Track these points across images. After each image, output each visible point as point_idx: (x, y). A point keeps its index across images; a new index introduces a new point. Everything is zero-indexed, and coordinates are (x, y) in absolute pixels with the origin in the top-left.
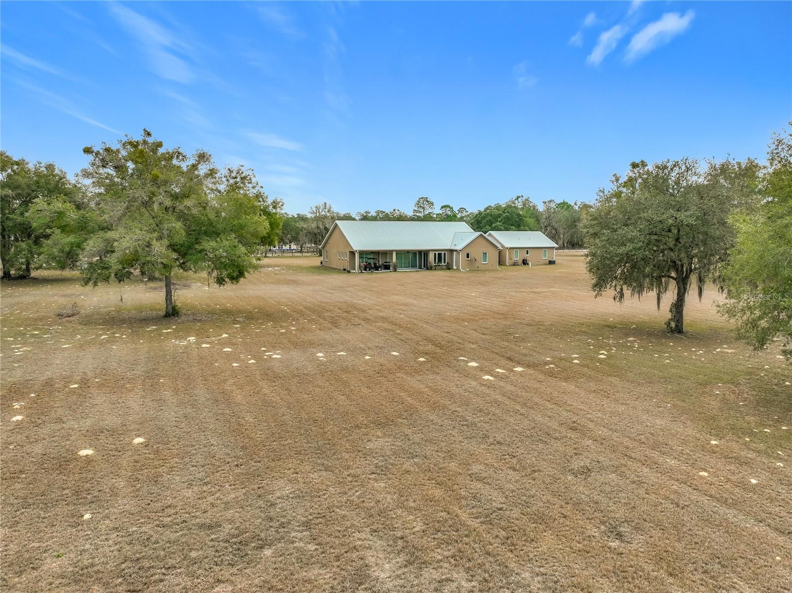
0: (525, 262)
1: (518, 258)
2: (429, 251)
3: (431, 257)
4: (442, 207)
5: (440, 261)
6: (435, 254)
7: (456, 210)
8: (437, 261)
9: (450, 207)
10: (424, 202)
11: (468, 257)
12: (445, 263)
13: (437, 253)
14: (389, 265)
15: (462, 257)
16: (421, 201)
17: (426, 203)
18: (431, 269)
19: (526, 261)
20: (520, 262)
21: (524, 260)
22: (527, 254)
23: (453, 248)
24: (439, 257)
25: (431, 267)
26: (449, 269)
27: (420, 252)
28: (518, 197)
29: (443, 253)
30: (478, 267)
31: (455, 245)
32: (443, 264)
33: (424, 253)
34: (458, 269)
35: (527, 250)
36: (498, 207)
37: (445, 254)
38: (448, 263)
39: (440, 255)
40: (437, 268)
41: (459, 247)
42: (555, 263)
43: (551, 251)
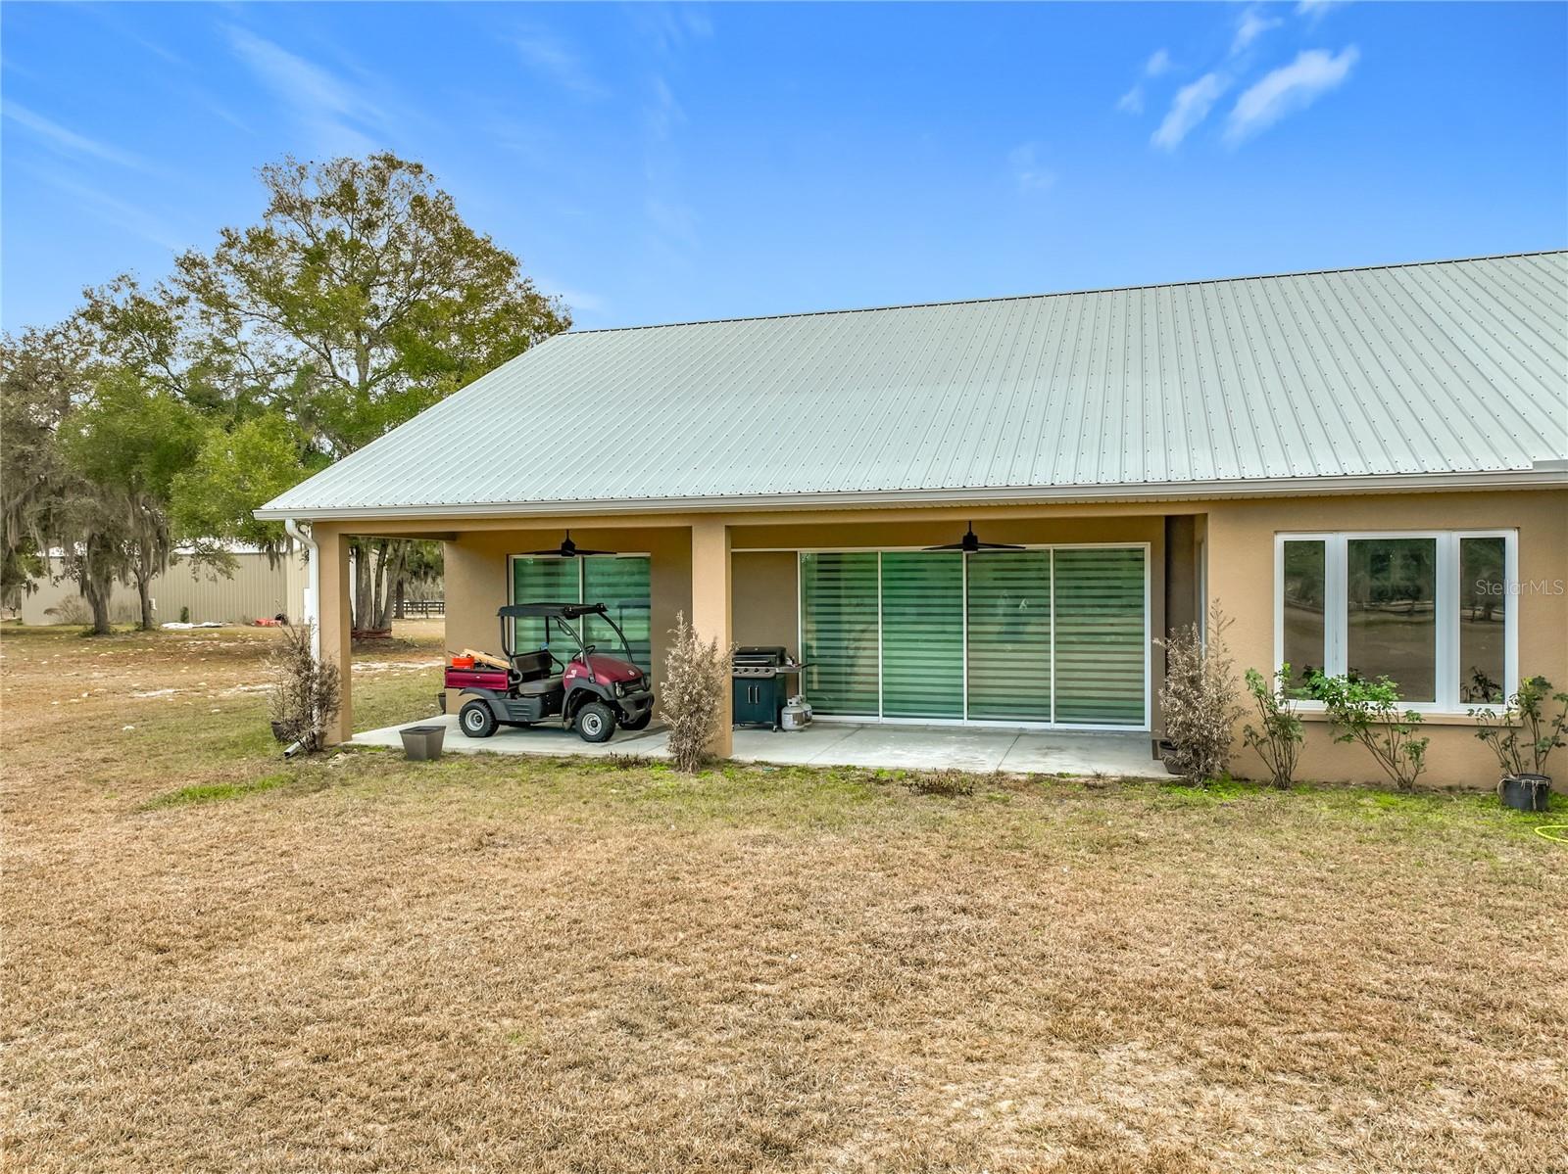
6: (1304, 567)
8: (1336, 665)
12: (1482, 684)
13: (1336, 545)
29: (1448, 545)
32: (1447, 703)
37: (1483, 559)
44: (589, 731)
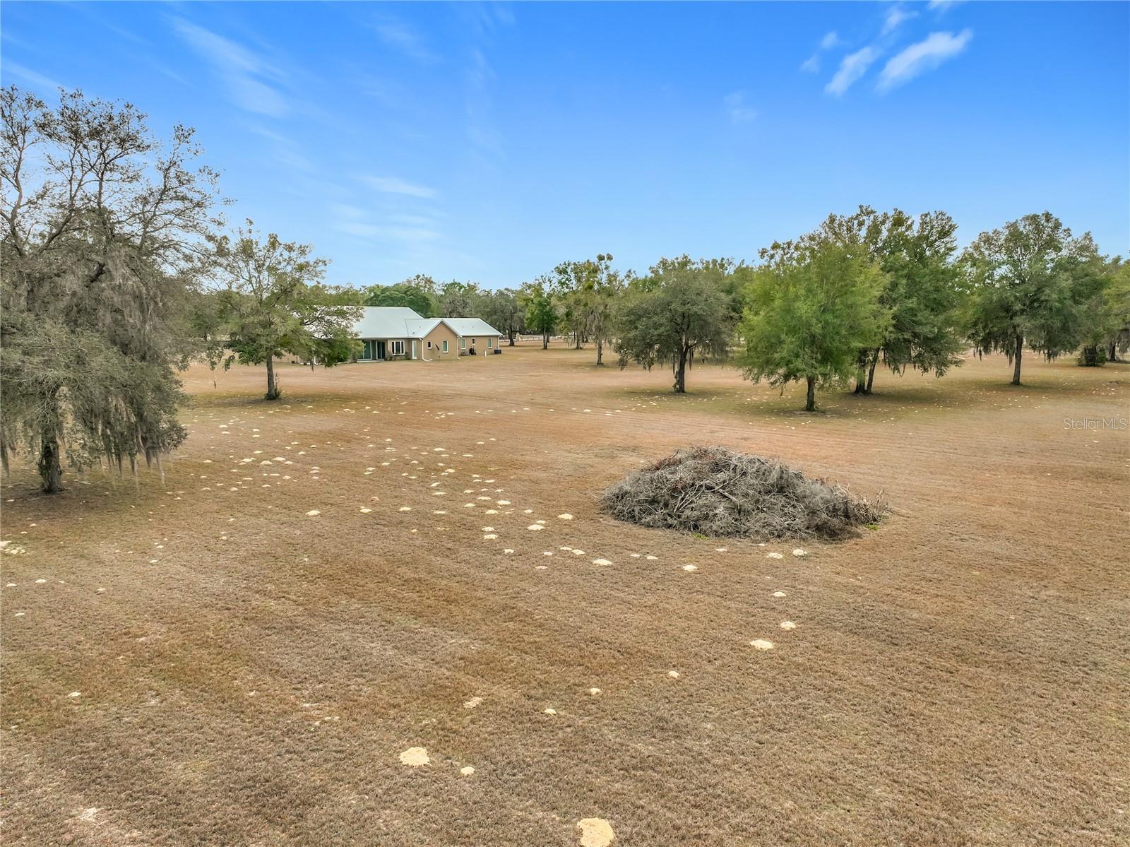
0: (472, 352)
2: (386, 340)
3: (388, 346)
5: (398, 350)
6: (392, 342)
8: (395, 351)
11: (429, 346)
12: (403, 353)
13: (395, 342)
15: (424, 345)
18: (391, 360)
19: (473, 350)
21: (471, 349)
23: (412, 335)
24: (398, 348)
25: (390, 358)
27: (373, 341)
29: (401, 342)
30: (440, 356)
31: (414, 332)
33: (379, 343)
34: (419, 359)
37: (403, 342)
38: (406, 353)
39: (397, 344)
41: (421, 335)
42: (499, 353)
43: (495, 339)
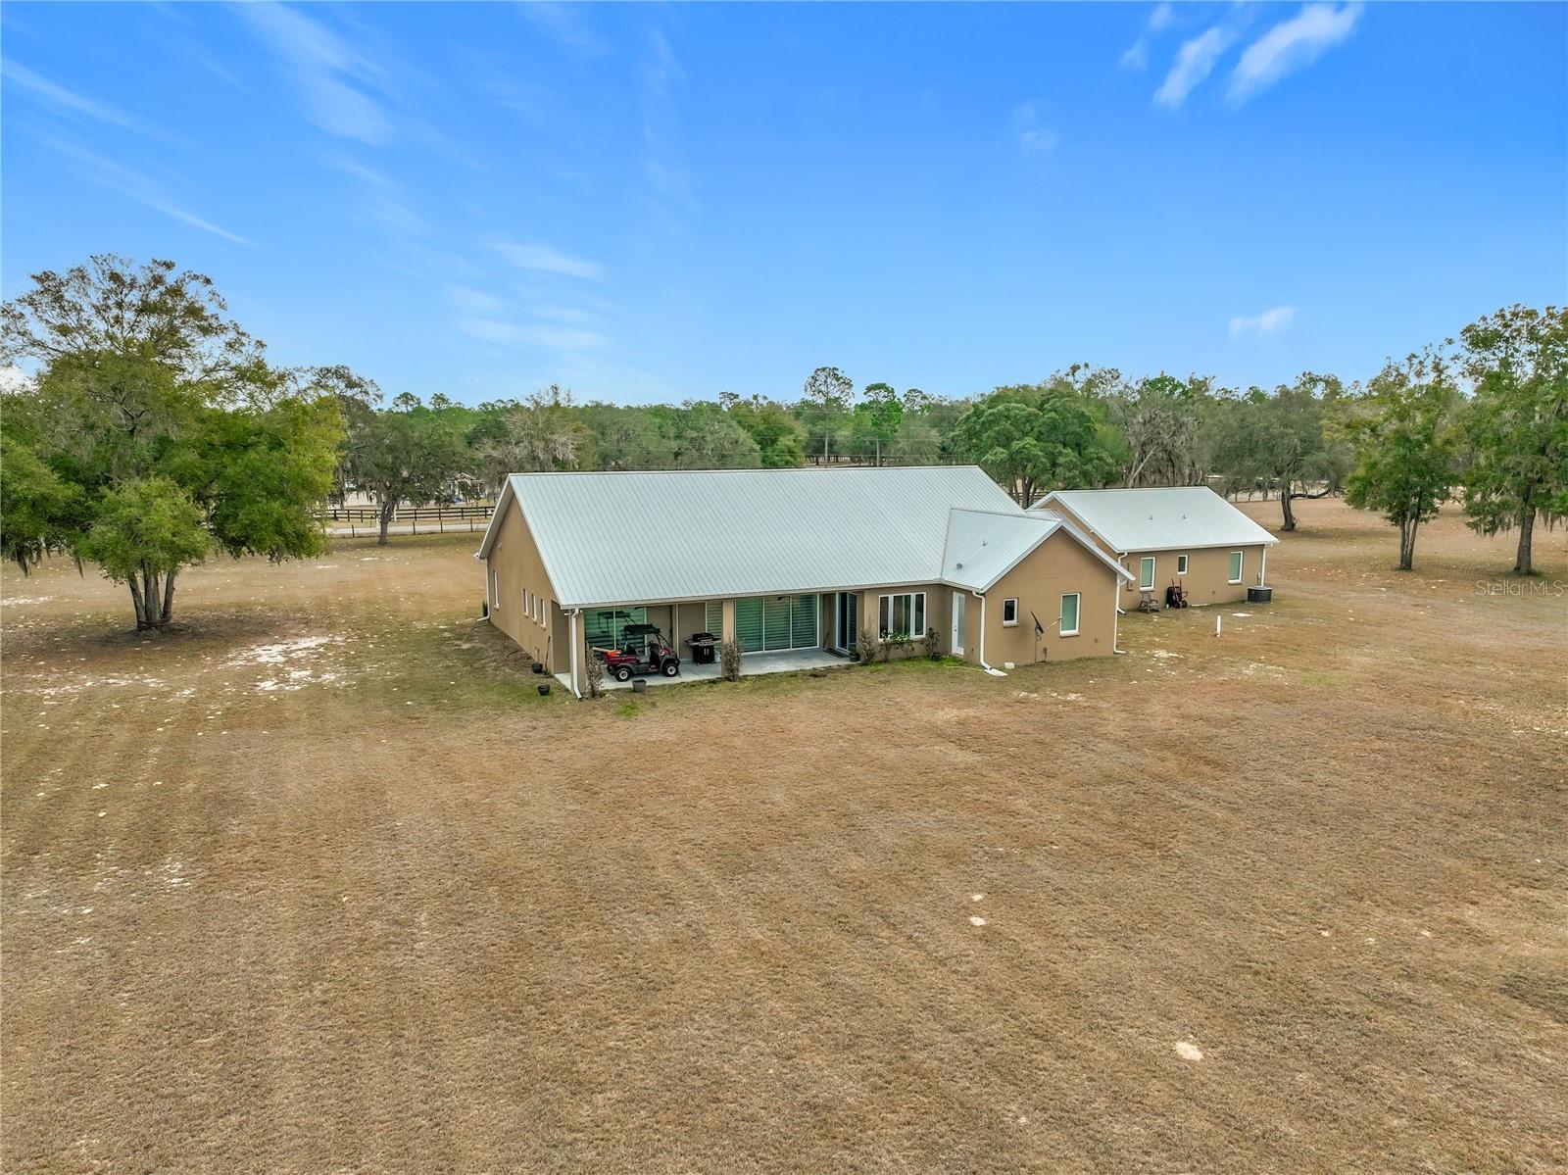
0: (1175, 598)
1: (1153, 587)
2: (861, 592)
3: (869, 614)
4: (869, 389)
5: (901, 626)
6: (885, 601)
7: (900, 395)
8: (890, 630)
9: (887, 389)
10: (829, 380)
11: (1010, 617)
12: (919, 630)
13: (891, 597)
14: (711, 648)
15: (987, 618)
16: (822, 377)
17: (834, 382)
18: (870, 661)
19: (1180, 595)
20: (1160, 596)
21: (1170, 593)
22: (1181, 569)
23: (950, 577)
25: (871, 655)
26: (936, 658)
27: (827, 598)
28: (1075, 369)
29: (913, 596)
30: (1045, 650)
31: (960, 566)
32: (913, 636)
33: (844, 602)
35: (1181, 557)
36: (1023, 393)
37: (920, 598)
38: (931, 634)
39: (902, 602)
40: (894, 653)
41: (979, 580)
42: (1269, 599)
44: (670, 673)
